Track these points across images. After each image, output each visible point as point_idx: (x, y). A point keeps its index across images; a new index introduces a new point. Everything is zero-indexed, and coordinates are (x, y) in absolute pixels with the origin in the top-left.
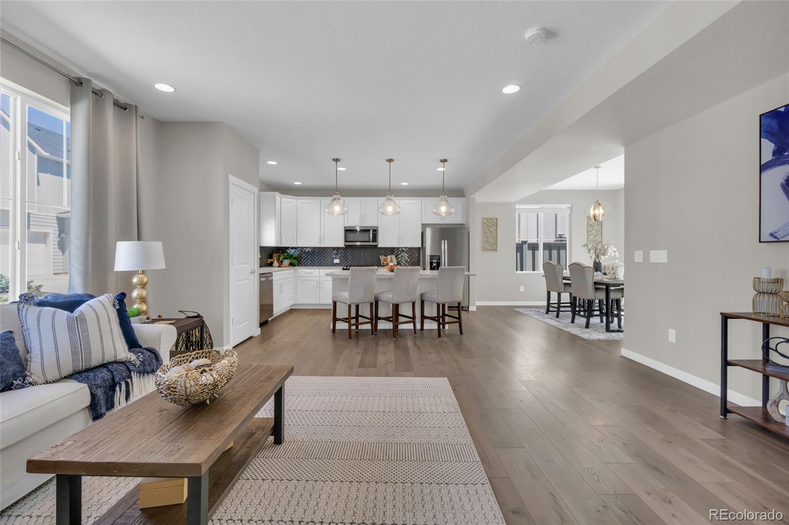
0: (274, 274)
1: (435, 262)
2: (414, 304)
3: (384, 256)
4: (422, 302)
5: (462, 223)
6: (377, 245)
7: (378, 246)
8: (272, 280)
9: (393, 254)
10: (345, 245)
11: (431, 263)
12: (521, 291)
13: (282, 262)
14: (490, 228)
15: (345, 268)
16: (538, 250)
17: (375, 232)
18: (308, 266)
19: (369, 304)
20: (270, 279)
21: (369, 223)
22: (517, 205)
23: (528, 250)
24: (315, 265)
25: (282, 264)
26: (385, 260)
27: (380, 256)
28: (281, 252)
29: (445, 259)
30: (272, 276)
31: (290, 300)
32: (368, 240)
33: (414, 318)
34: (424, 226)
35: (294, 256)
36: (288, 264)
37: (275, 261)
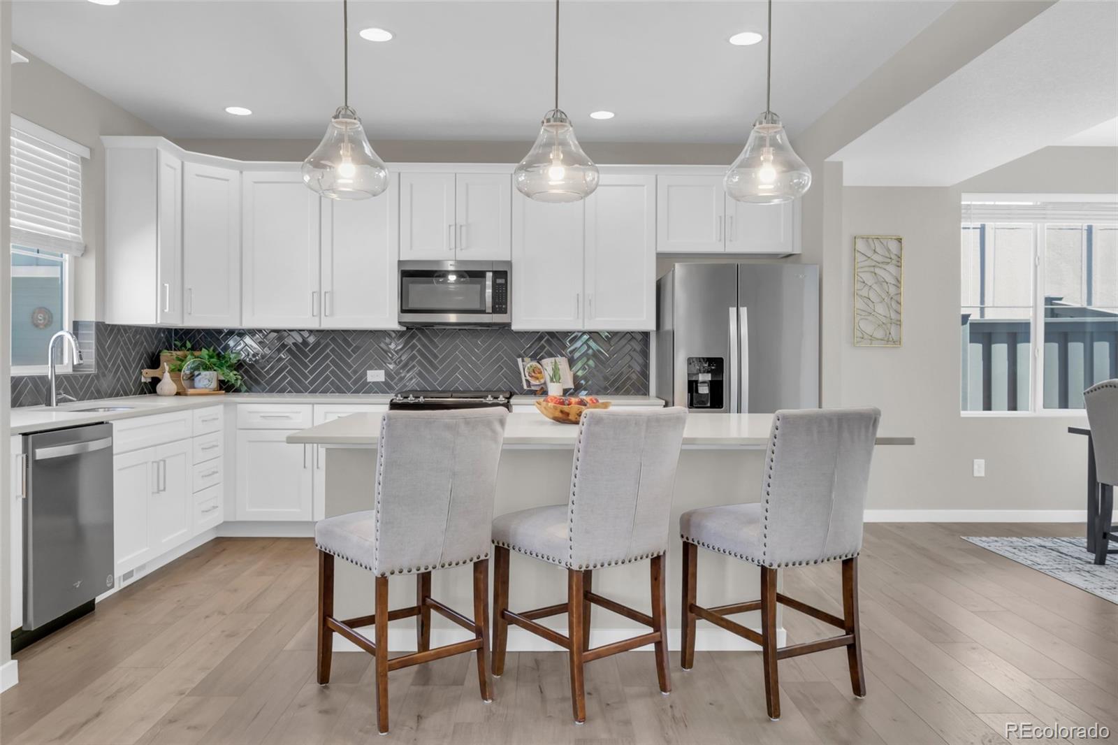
0: (117, 426)
1: (704, 382)
2: (657, 563)
3: (533, 357)
4: (689, 551)
5: (788, 250)
6: (509, 325)
7: (515, 327)
8: (110, 450)
9: (562, 355)
10: (400, 323)
11: (692, 386)
12: (976, 474)
13: (192, 378)
14: (877, 270)
15: (399, 399)
16: (1028, 341)
17: (499, 281)
18: (282, 391)
19: (470, 567)
20: (94, 446)
21: (482, 251)
22: (964, 196)
23: (970, 342)
24: (306, 390)
25: (193, 387)
26: (536, 373)
27: (520, 360)
28: (189, 345)
29: (738, 375)
30: (109, 434)
31: (208, 510)
32: (477, 306)
33: (656, 622)
34: (665, 260)
35: (233, 359)
36: (214, 385)
37: (168, 377)
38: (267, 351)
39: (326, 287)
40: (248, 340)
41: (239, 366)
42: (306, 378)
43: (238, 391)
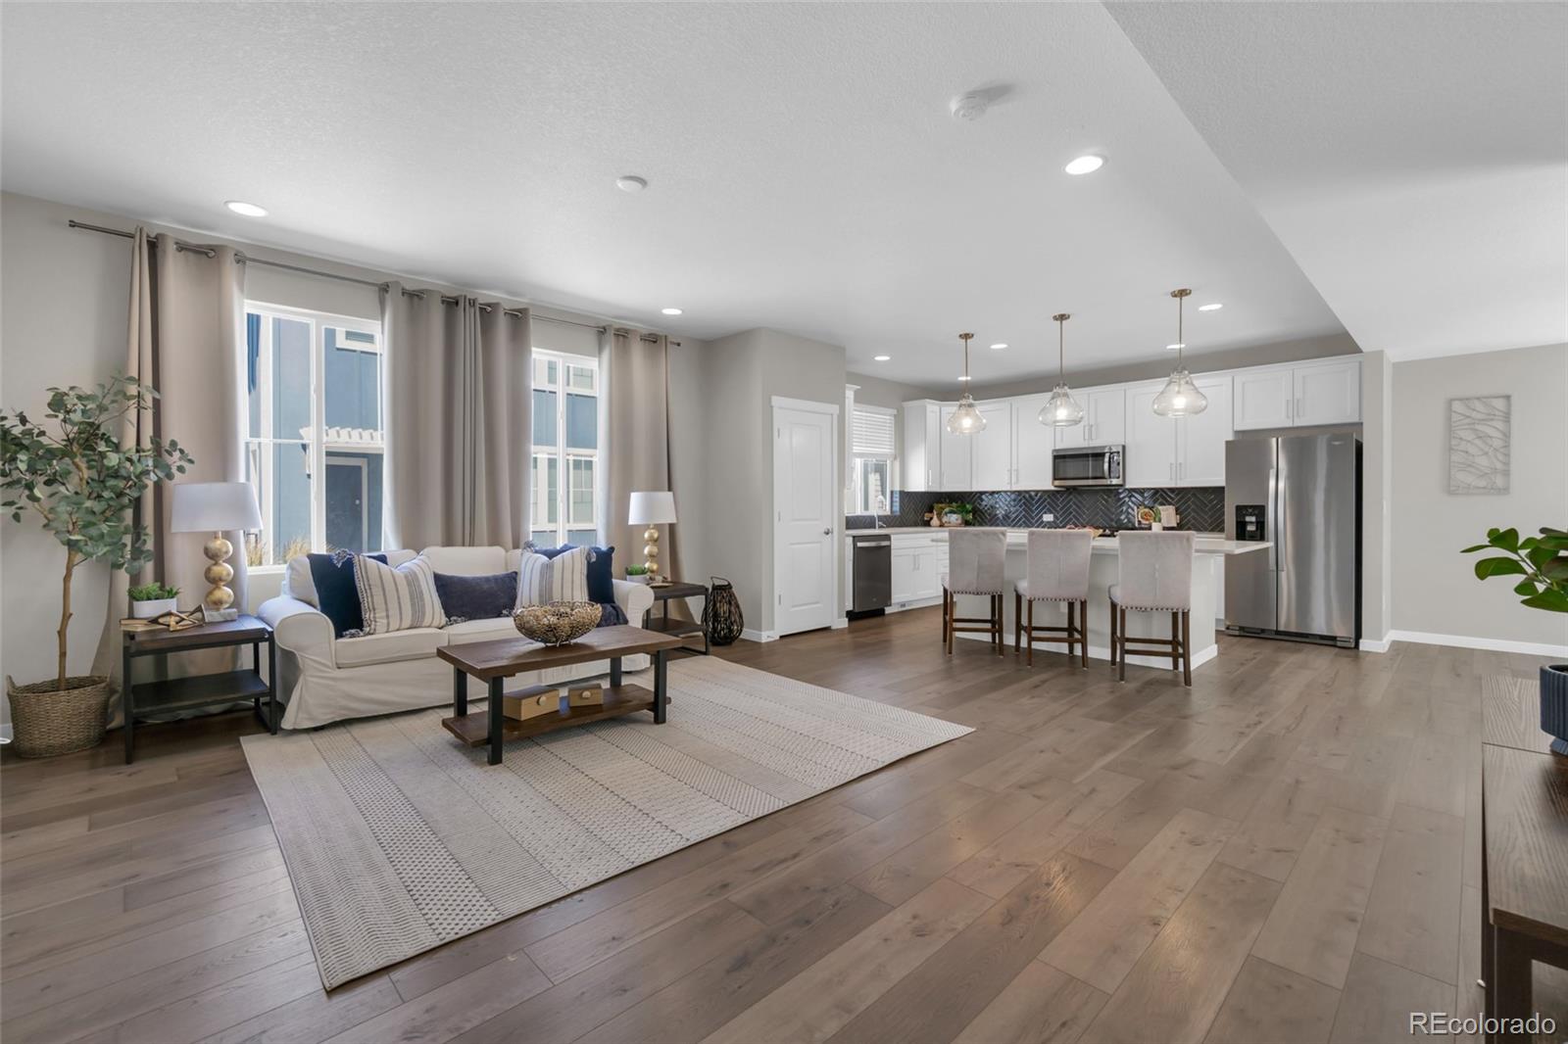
0: (892, 537)
1: (1250, 523)
3: (1147, 507)
6: (1123, 485)
7: (1126, 487)
8: (889, 547)
9: (1171, 504)
10: (1054, 486)
11: (1241, 525)
13: (947, 517)
14: (1480, 428)
17: (1116, 458)
21: (1105, 439)
25: (948, 522)
26: (1147, 516)
27: (1135, 508)
28: (945, 501)
29: (1276, 516)
30: (888, 541)
32: (1100, 475)
36: (960, 521)
37: (935, 517)
39: (1015, 467)
42: (1033, 512)
43: (974, 524)
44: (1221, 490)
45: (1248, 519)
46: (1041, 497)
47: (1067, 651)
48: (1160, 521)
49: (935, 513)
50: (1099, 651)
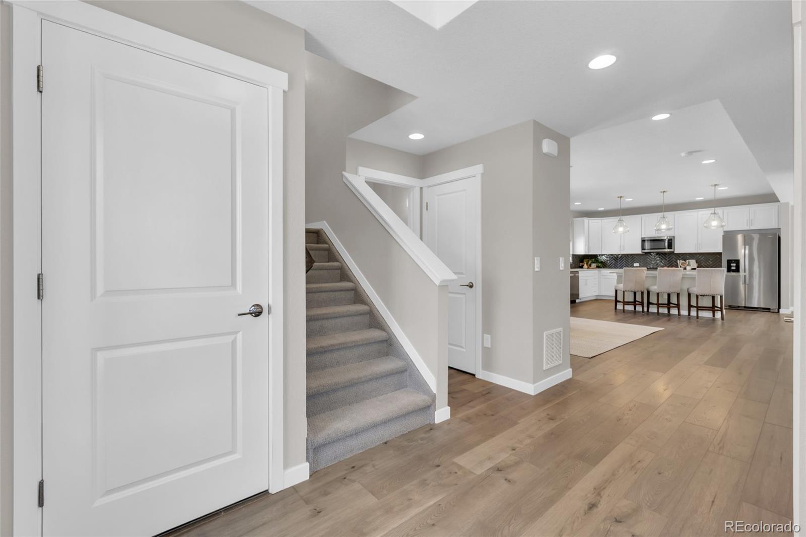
0: (580, 272)
2: (678, 295)
3: (684, 260)
5: (777, 228)
6: (673, 252)
7: (675, 252)
8: (579, 276)
10: (642, 252)
11: (729, 267)
13: (590, 265)
17: (670, 241)
18: (612, 268)
20: (577, 275)
24: (618, 268)
25: (591, 267)
26: (683, 264)
27: (678, 260)
28: (590, 258)
29: (745, 263)
31: (595, 291)
32: (663, 248)
35: (600, 261)
36: (596, 266)
37: (585, 264)
38: (608, 259)
39: (622, 244)
40: (603, 256)
41: (601, 262)
43: (601, 268)
44: (720, 254)
45: (732, 265)
46: (621, 256)
47: (667, 312)
48: (690, 265)
49: (585, 263)
50: (684, 312)
